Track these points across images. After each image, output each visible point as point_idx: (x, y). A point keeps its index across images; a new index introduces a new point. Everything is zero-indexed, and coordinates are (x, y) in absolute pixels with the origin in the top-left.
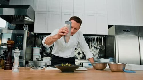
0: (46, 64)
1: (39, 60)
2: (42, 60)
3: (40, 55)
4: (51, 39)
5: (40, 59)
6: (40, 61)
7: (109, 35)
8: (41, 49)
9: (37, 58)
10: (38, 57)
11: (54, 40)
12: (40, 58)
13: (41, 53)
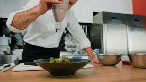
0: (17, 59)
1: (7, 54)
2: (11, 53)
3: (9, 47)
4: (24, 15)
5: (9, 53)
6: (10, 54)
7: (94, 24)
8: (10, 39)
9: (4, 52)
10: (5, 50)
11: (31, 17)
12: (9, 51)
13: (10, 45)
